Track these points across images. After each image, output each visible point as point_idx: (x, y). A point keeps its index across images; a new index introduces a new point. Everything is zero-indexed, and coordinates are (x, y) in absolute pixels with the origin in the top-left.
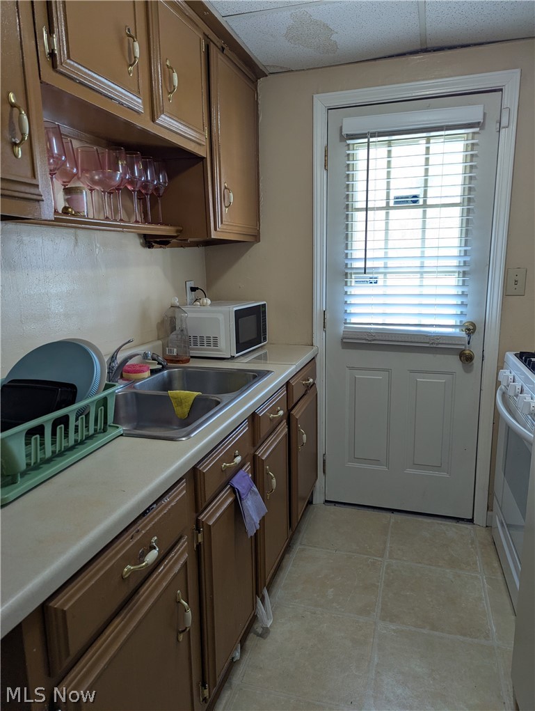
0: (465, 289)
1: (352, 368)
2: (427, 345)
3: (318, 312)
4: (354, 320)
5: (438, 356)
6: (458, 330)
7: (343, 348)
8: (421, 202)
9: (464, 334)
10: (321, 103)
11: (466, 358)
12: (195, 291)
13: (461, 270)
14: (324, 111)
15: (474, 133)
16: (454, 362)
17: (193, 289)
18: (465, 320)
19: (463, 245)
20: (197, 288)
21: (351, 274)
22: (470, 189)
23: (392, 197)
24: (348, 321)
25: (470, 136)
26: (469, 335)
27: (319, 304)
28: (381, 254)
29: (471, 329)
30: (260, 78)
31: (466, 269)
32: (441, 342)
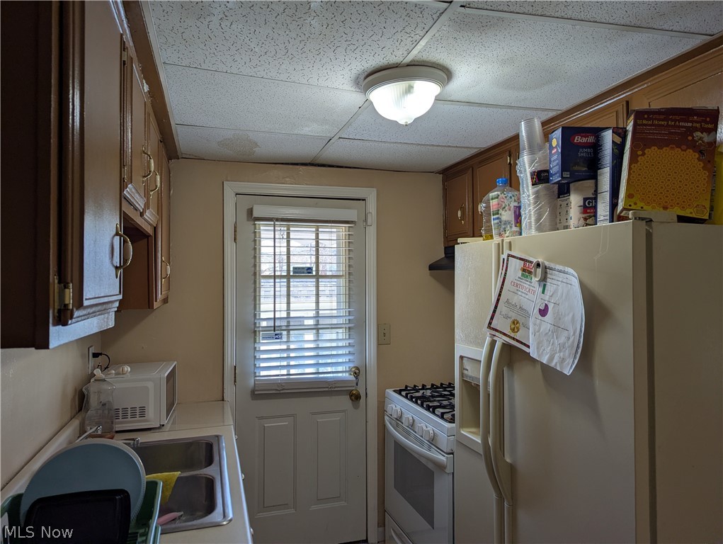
0: (351, 341)
1: (261, 418)
2: (327, 389)
3: (229, 368)
4: (263, 373)
5: (334, 397)
6: (347, 374)
7: (252, 400)
8: (314, 273)
9: (352, 378)
10: (230, 189)
11: (355, 397)
12: (97, 357)
13: (347, 326)
14: (233, 195)
15: (349, 227)
16: (345, 401)
17: (95, 355)
18: (352, 365)
19: (347, 307)
20: (101, 354)
21: (259, 331)
22: (350, 266)
23: (291, 269)
24: (257, 374)
25: (347, 229)
26: (357, 378)
27: (230, 361)
28: (284, 314)
29: (356, 373)
30: (171, 159)
31: (350, 325)
32: (336, 385)
